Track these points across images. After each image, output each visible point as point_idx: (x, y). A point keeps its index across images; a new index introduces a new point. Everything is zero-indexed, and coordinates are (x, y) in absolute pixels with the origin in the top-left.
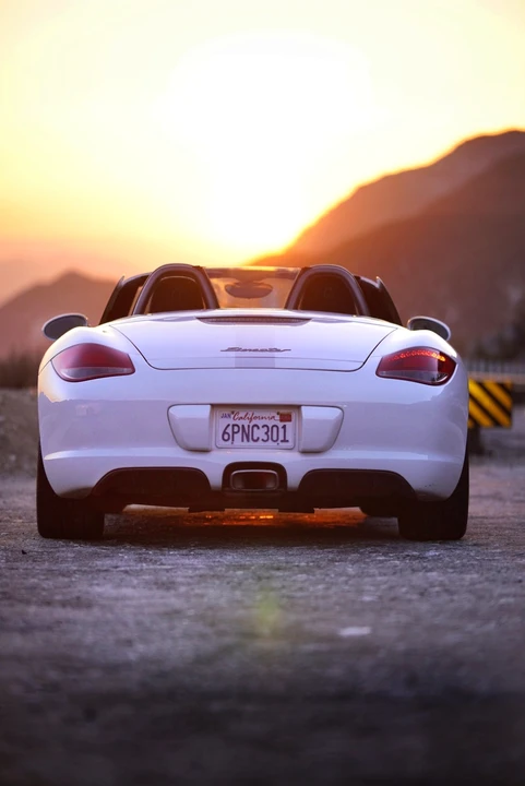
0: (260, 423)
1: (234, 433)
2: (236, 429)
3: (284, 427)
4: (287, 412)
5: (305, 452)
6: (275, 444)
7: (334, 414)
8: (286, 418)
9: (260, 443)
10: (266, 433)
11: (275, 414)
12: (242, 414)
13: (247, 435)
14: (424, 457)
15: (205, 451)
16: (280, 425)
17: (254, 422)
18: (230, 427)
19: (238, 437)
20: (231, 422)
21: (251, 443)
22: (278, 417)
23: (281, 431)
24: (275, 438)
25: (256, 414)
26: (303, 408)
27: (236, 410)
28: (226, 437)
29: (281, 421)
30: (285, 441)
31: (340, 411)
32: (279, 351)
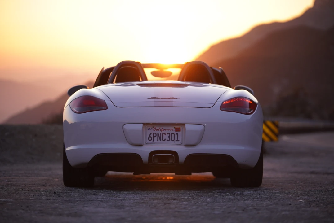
0: (166, 132)
1: (154, 137)
2: (155, 135)
3: (177, 134)
4: (179, 127)
5: (187, 146)
6: (173, 142)
7: (200, 128)
8: (178, 130)
9: (166, 142)
10: (169, 137)
11: (173, 128)
12: (157, 128)
13: (160, 138)
14: (242, 148)
15: (140, 145)
16: (175, 133)
19: (156, 139)
20: (153, 132)
21: (162, 142)
22: (174, 129)
23: (176, 136)
24: (173, 139)
26: (186, 125)
27: (155, 126)
28: (150, 139)
29: (176, 131)
30: (177, 140)
31: (203, 126)
32: (175, 99)
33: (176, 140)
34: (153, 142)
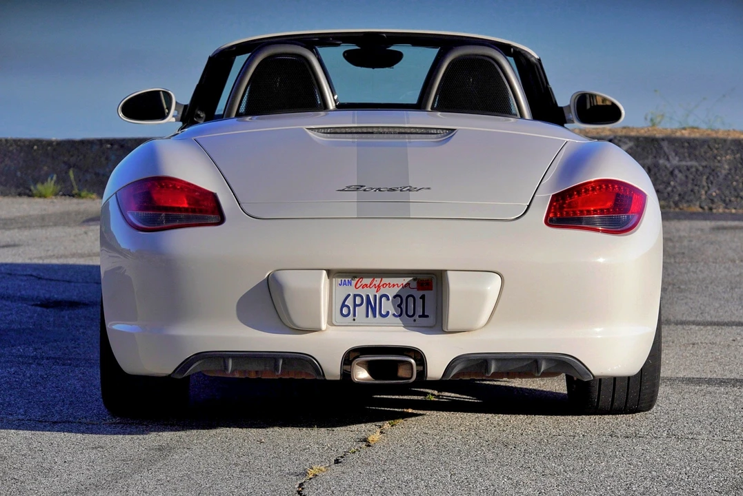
2: (358, 301)
3: (423, 297)
12: (367, 281)
16: (418, 294)
17: (383, 291)
18: (350, 299)
20: (352, 291)
24: (411, 313)
25: (386, 280)
28: (345, 311)
30: (424, 316)
33: (421, 314)
34: (354, 320)
